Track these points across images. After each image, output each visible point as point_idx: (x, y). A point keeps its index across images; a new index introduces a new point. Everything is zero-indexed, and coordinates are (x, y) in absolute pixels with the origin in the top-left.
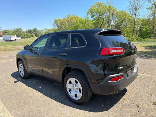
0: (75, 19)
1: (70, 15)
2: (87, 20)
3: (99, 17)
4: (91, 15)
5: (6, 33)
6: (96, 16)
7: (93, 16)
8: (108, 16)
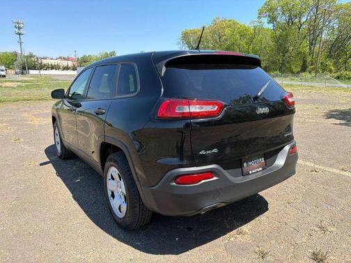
0: (228, 27)
1: (218, 18)
2: (258, 30)
3: (290, 21)
4: (269, 16)
5: (85, 62)
6: (282, 19)
7: (273, 20)
8: (314, 17)
